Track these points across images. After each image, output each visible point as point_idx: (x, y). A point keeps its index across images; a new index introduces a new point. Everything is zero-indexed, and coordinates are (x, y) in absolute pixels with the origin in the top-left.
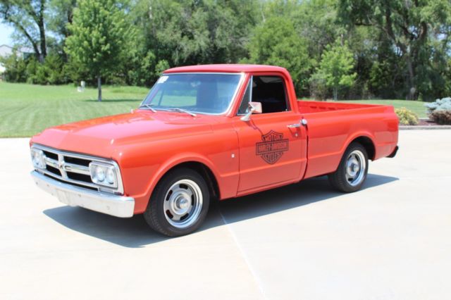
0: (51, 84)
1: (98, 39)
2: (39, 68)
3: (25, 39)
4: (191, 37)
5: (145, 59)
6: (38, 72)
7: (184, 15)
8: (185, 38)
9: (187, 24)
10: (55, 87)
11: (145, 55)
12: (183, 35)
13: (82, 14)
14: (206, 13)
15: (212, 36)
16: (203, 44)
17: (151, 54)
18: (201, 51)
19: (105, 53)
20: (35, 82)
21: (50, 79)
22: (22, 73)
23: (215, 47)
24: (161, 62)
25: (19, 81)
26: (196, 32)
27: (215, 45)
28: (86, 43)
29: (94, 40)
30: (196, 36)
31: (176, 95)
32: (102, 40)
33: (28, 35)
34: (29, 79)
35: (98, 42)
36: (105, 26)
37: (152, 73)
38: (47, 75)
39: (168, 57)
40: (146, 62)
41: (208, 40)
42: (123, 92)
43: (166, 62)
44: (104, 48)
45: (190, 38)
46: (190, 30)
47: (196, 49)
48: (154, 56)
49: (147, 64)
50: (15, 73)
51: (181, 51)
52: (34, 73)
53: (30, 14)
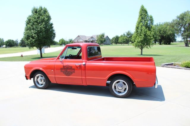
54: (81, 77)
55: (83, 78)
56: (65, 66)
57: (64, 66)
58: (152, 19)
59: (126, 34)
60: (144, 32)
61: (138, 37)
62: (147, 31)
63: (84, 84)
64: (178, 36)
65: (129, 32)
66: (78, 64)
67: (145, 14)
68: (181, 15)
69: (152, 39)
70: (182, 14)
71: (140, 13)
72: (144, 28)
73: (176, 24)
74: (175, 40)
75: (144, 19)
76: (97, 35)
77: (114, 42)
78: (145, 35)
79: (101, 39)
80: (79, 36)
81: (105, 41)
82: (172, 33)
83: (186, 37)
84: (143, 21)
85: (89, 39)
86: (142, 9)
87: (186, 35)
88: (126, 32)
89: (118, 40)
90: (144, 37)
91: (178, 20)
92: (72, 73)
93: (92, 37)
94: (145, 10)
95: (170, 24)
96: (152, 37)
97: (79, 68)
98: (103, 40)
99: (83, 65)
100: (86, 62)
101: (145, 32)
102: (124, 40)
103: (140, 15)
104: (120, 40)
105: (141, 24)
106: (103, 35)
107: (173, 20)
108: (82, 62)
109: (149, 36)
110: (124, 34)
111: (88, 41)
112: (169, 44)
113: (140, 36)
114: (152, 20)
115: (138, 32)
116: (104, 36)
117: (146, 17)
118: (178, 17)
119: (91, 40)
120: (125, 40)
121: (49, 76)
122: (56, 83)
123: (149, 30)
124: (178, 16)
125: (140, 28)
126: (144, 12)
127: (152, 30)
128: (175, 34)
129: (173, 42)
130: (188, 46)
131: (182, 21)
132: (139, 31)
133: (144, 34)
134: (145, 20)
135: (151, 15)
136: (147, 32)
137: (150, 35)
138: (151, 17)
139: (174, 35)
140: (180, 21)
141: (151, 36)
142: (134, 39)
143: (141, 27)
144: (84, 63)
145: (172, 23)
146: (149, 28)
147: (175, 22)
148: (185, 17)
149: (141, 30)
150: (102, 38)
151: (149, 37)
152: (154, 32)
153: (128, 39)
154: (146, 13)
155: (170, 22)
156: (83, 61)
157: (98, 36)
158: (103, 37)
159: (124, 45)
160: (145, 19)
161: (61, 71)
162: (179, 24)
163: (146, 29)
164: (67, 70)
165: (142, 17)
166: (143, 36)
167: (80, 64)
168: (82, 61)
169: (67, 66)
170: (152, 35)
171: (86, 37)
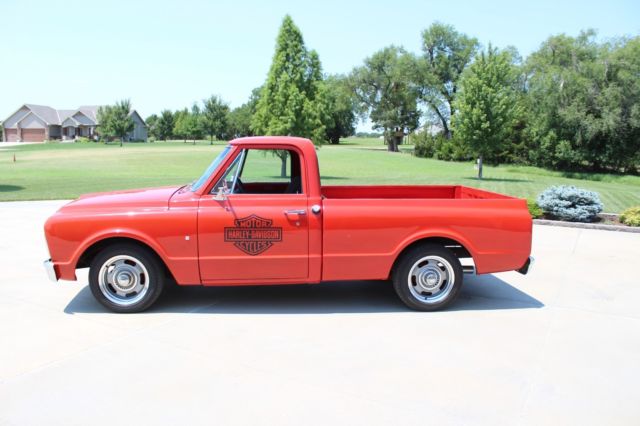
0: (454, 160)
1: (479, 117)
2: (445, 144)
3: (436, 116)
4: (598, 116)
5: (545, 138)
6: (443, 148)
7: (591, 91)
8: (590, 116)
9: (595, 101)
10: (458, 164)
11: (546, 134)
12: (588, 113)
13: (467, 92)
14: (620, 89)
15: (626, 113)
16: (612, 122)
17: (552, 133)
18: (609, 131)
19: (485, 131)
20: (440, 158)
21: (453, 155)
22: (429, 149)
23: (629, 127)
24: (562, 143)
25: (426, 156)
26: (606, 110)
27: (628, 125)
28: (466, 120)
29: (474, 118)
30: (603, 115)
31: (576, 178)
32: (482, 118)
33: (439, 114)
34: (435, 155)
35: (479, 120)
36: (486, 103)
37: (551, 154)
38: (451, 151)
39: (570, 137)
40: (546, 142)
41: (619, 119)
42: (518, 171)
43: (567, 143)
44: (485, 125)
45: (596, 117)
46: (598, 108)
47: (603, 129)
48: (555, 136)
49: (547, 144)
50: (424, 149)
51: (585, 130)
52: (440, 149)
53: (443, 93)
54: (306, 256)
55: (313, 258)
56: (244, 220)
57: (238, 221)
58: (318, 63)
59: (202, 107)
60: (294, 104)
61: (273, 120)
62: (302, 101)
63: (314, 278)
64: (360, 119)
65: (214, 102)
66: (294, 212)
67: (296, 46)
68: (376, 57)
69: (318, 126)
70: (380, 53)
71: (279, 42)
72: (293, 88)
73: (365, 81)
74: (352, 132)
75: (294, 60)
76: (101, 108)
77: (153, 132)
78: (298, 113)
79: (118, 122)
80: (25, 108)
81: (131, 128)
82: (344, 107)
83: (389, 121)
84: (291, 66)
85: (68, 119)
86: (288, 27)
87: (390, 118)
88: (204, 101)
89: (170, 128)
90: (294, 118)
91: (369, 70)
92: (269, 244)
93: (79, 114)
94: (295, 32)
95: (346, 80)
96: (318, 121)
97: (298, 224)
98: (127, 124)
99: (314, 212)
100: (321, 204)
101: (297, 104)
102: (195, 126)
103: (279, 48)
104: (178, 128)
105: (285, 76)
106: (125, 108)
107: (355, 70)
108: (308, 204)
109: (310, 116)
110: (196, 108)
111: (64, 126)
112: (336, 142)
113: (282, 114)
114: (315, 64)
115: (273, 101)
116: (127, 112)
117: (299, 55)
118: (369, 63)
119: (77, 124)
120: (198, 128)
121: (171, 260)
122: (198, 283)
123: (311, 96)
124: (368, 59)
125: (280, 89)
126: (291, 38)
127: (318, 97)
128: (354, 114)
129: (345, 136)
130: (397, 151)
131: (380, 74)
132: (279, 97)
133: (296, 110)
134: (296, 66)
135: (314, 51)
136: (305, 105)
137: (314, 113)
138: (315, 57)
139: (352, 116)
140: (375, 74)
141: (315, 117)
142: (259, 124)
143: (286, 87)
144: (317, 208)
145: (352, 79)
146: (308, 88)
147: (360, 77)
148: (387, 62)
149: (286, 97)
150: (122, 119)
151: (310, 120)
152: (324, 103)
153: (210, 123)
154: (301, 42)
155: (347, 75)
156: (310, 198)
157: (104, 110)
158: (123, 115)
159: (194, 144)
160: (297, 62)
161: (227, 239)
162: (371, 84)
163: (300, 92)
164: (250, 233)
165: (288, 55)
166: (292, 115)
167: (302, 210)
168: (305, 198)
169: (250, 217)
170: (318, 114)
171: (52, 111)
